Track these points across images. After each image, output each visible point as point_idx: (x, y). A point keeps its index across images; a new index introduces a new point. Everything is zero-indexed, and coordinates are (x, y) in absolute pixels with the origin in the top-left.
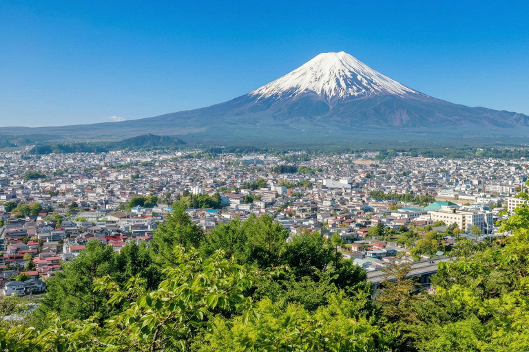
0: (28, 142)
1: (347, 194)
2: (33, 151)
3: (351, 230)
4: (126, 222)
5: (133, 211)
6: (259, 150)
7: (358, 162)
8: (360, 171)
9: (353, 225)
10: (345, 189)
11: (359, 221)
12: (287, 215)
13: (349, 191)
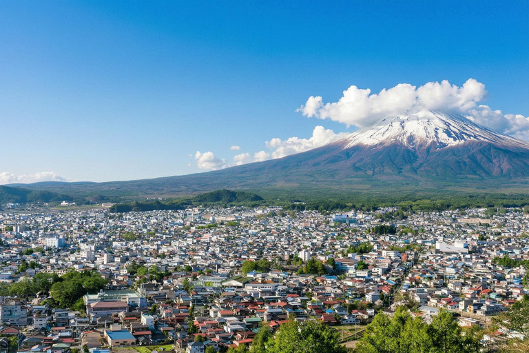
0: (103, 199)
1: (466, 259)
2: (112, 210)
3: (494, 301)
4: (251, 288)
5: (248, 276)
6: (346, 206)
7: (463, 221)
8: (470, 231)
9: (493, 296)
10: (462, 253)
11: (498, 291)
12: (414, 283)
13: (468, 256)
